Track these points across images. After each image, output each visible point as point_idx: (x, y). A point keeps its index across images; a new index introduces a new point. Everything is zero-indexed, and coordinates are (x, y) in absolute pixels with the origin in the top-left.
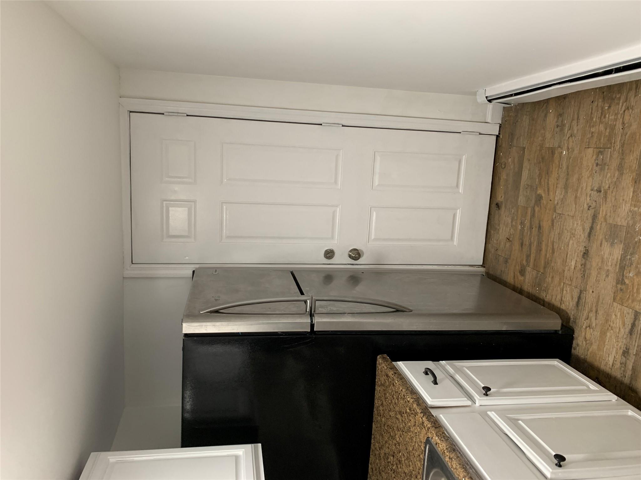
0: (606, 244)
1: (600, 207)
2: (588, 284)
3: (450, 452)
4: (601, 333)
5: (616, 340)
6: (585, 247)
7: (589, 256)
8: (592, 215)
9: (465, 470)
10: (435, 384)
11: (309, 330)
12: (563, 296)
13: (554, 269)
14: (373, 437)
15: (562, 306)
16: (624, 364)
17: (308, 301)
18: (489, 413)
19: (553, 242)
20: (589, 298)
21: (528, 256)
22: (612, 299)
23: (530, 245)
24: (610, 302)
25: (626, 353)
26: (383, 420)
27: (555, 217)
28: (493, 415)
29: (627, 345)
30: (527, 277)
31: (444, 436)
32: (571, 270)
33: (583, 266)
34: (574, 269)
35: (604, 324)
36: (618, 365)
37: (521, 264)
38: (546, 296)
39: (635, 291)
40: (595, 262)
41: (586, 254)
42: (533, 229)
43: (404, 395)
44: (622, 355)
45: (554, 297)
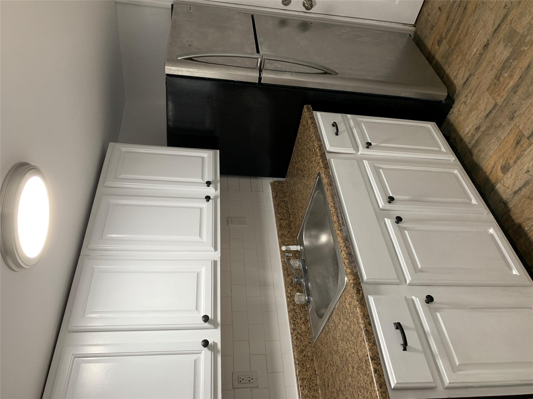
0: (502, 43)
1: (512, 10)
2: (477, 71)
3: (328, 186)
4: (470, 110)
5: (476, 118)
6: (488, 40)
7: (488, 49)
8: (505, 14)
9: (333, 198)
10: (336, 135)
11: (257, 82)
12: (458, 73)
13: (461, 49)
14: (293, 154)
15: (455, 81)
16: (473, 135)
17: (259, 59)
18: (364, 161)
19: (470, 25)
20: (474, 82)
21: (448, 30)
22: (487, 88)
23: (453, 21)
24: (485, 90)
25: (477, 129)
26: (300, 147)
27: (480, 4)
28: (366, 163)
29: (480, 124)
30: (441, 48)
31: (328, 175)
32: (471, 55)
33: (480, 55)
34: (474, 55)
35: (474, 105)
36: (470, 135)
37: (441, 35)
38: (447, 69)
39: (503, 88)
40: (489, 55)
41: (486, 46)
42: (461, 7)
43: (313, 141)
44: (475, 129)
45: (452, 72)
